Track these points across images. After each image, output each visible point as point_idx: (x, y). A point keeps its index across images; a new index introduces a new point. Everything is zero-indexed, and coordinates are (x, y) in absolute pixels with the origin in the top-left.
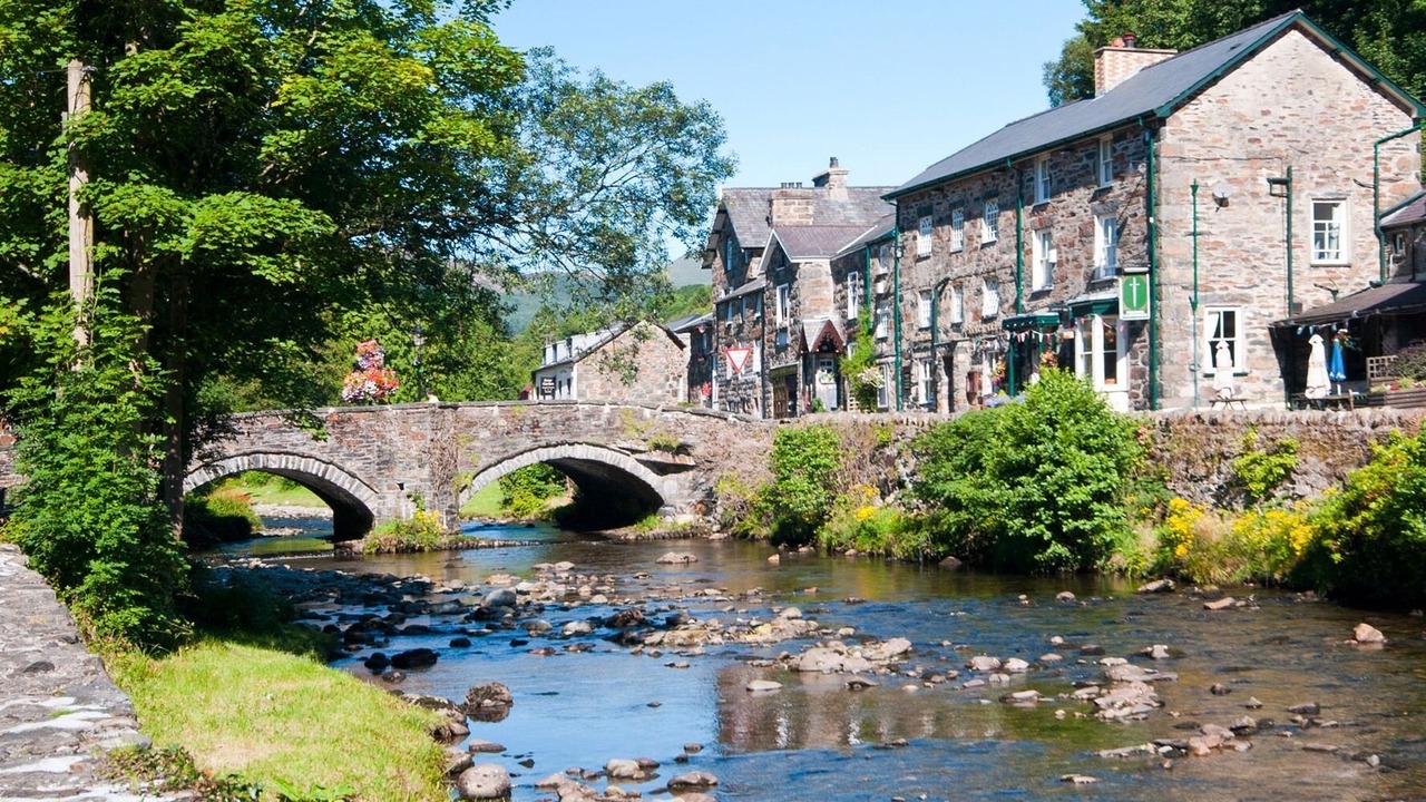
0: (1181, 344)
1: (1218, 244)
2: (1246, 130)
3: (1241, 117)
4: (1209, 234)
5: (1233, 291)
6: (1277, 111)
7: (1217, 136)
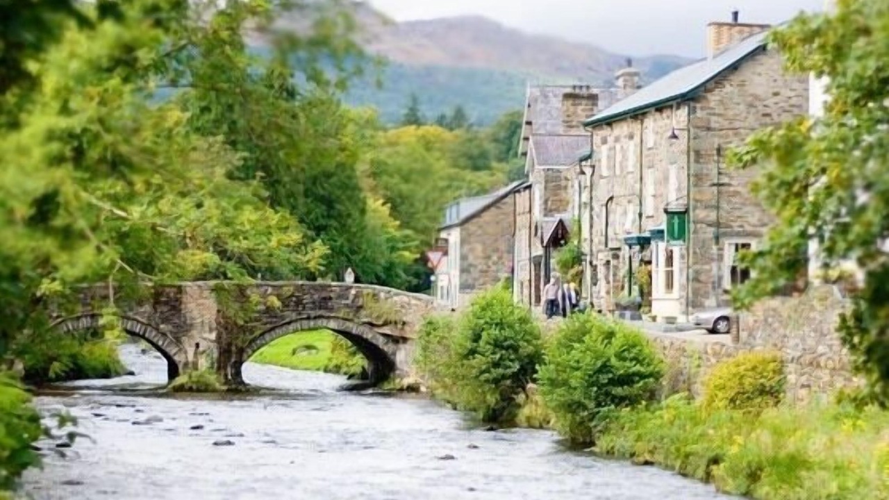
0: (707, 267)
1: (736, 193)
2: (760, 108)
3: (756, 97)
4: (729, 185)
5: (748, 228)
6: (786, 93)
7: (737, 112)
